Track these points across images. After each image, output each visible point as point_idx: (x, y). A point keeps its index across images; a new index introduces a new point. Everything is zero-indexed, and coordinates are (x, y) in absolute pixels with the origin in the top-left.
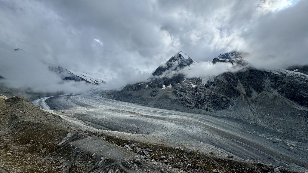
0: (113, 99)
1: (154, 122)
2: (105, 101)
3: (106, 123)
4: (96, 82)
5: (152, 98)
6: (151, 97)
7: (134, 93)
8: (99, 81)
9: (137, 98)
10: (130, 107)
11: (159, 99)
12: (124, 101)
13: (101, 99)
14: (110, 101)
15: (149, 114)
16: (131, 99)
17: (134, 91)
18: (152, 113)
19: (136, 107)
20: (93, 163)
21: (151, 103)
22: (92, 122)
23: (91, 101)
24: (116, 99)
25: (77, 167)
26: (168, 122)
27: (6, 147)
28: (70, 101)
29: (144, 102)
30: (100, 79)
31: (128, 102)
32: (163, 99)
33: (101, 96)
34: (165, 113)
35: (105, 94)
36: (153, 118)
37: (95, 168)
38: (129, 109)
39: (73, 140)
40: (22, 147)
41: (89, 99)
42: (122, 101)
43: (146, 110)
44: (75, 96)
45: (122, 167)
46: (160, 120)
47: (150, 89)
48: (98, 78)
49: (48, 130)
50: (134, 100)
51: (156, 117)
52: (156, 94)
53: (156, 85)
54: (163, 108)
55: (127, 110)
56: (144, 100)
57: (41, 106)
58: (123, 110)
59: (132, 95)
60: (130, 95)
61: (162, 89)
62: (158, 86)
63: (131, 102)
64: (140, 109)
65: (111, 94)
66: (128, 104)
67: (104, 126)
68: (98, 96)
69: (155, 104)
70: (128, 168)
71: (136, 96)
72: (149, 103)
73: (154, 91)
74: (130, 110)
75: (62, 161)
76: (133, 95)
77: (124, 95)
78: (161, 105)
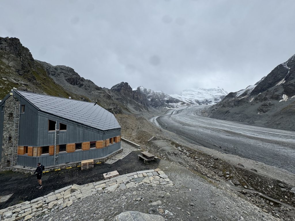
0: (207, 117)
1: (260, 146)
2: (199, 119)
3: (198, 140)
4: (190, 102)
5: (261, 115)
6: (259, 113)
7: (232, 110)
8: (193, 100)
9: (237, 115)
10: (225, 125)
11: (275, 115)
12: (220, 119)
13: (195, 117)
14: (204, 118)
15: (254, 135)
16: (228, 116)
17: (232, 107)
18: (259, 134)
19: (235, 126)
20: (157, 150)
21: (260, 121)
22: (187, 137)
23: (186, 119)
24: (210, 117)
25: (151, 150)
26: (289, 148)
27: (134, 140)
28: (170, 119)
29: (248, 120)
30: (194, 98)
31: (225, 120)
32: (283, 116)
33: (196, 115)
34: (287, 136)
35: (198, 112)
36: (261, 140)
37: (157, 152)
38: (225, 127)
39: (154, 140)
40: (138, 141)
41: (184, 118)
42: (217, 118)
43: (250, 129)
44: (174, 115)
45: (167, 153)
46: (272, 144)
47: (257, 103)
48: (191, 98)
49: (147, 134)
50: (232, 118)
51: (266, 140)
52: (269, 108)
53: (267, 96)
54: (282, 128)
55: (222, 129)
56: (248, 118)
57: (154, 122)
58: (218, 128)
59: (229, 112)
60: (227, 112)
61: (281, 101)
62: (272, 98)
63: (228, 120)
64: (241, 128)
65: (205, 112)
66: (224, 122)
67: (197, 142)
68: (193, 115)
69: (267, 123)
70: (169, 154)
71: (235, 113)
72: (256, 122)
73: (265, 105)
74: (226, 129)
75: (148, 147)
76: (231, 111)
77: (219, 112)
78: (279, 124)
